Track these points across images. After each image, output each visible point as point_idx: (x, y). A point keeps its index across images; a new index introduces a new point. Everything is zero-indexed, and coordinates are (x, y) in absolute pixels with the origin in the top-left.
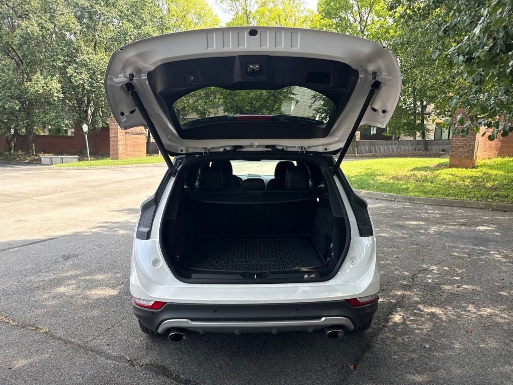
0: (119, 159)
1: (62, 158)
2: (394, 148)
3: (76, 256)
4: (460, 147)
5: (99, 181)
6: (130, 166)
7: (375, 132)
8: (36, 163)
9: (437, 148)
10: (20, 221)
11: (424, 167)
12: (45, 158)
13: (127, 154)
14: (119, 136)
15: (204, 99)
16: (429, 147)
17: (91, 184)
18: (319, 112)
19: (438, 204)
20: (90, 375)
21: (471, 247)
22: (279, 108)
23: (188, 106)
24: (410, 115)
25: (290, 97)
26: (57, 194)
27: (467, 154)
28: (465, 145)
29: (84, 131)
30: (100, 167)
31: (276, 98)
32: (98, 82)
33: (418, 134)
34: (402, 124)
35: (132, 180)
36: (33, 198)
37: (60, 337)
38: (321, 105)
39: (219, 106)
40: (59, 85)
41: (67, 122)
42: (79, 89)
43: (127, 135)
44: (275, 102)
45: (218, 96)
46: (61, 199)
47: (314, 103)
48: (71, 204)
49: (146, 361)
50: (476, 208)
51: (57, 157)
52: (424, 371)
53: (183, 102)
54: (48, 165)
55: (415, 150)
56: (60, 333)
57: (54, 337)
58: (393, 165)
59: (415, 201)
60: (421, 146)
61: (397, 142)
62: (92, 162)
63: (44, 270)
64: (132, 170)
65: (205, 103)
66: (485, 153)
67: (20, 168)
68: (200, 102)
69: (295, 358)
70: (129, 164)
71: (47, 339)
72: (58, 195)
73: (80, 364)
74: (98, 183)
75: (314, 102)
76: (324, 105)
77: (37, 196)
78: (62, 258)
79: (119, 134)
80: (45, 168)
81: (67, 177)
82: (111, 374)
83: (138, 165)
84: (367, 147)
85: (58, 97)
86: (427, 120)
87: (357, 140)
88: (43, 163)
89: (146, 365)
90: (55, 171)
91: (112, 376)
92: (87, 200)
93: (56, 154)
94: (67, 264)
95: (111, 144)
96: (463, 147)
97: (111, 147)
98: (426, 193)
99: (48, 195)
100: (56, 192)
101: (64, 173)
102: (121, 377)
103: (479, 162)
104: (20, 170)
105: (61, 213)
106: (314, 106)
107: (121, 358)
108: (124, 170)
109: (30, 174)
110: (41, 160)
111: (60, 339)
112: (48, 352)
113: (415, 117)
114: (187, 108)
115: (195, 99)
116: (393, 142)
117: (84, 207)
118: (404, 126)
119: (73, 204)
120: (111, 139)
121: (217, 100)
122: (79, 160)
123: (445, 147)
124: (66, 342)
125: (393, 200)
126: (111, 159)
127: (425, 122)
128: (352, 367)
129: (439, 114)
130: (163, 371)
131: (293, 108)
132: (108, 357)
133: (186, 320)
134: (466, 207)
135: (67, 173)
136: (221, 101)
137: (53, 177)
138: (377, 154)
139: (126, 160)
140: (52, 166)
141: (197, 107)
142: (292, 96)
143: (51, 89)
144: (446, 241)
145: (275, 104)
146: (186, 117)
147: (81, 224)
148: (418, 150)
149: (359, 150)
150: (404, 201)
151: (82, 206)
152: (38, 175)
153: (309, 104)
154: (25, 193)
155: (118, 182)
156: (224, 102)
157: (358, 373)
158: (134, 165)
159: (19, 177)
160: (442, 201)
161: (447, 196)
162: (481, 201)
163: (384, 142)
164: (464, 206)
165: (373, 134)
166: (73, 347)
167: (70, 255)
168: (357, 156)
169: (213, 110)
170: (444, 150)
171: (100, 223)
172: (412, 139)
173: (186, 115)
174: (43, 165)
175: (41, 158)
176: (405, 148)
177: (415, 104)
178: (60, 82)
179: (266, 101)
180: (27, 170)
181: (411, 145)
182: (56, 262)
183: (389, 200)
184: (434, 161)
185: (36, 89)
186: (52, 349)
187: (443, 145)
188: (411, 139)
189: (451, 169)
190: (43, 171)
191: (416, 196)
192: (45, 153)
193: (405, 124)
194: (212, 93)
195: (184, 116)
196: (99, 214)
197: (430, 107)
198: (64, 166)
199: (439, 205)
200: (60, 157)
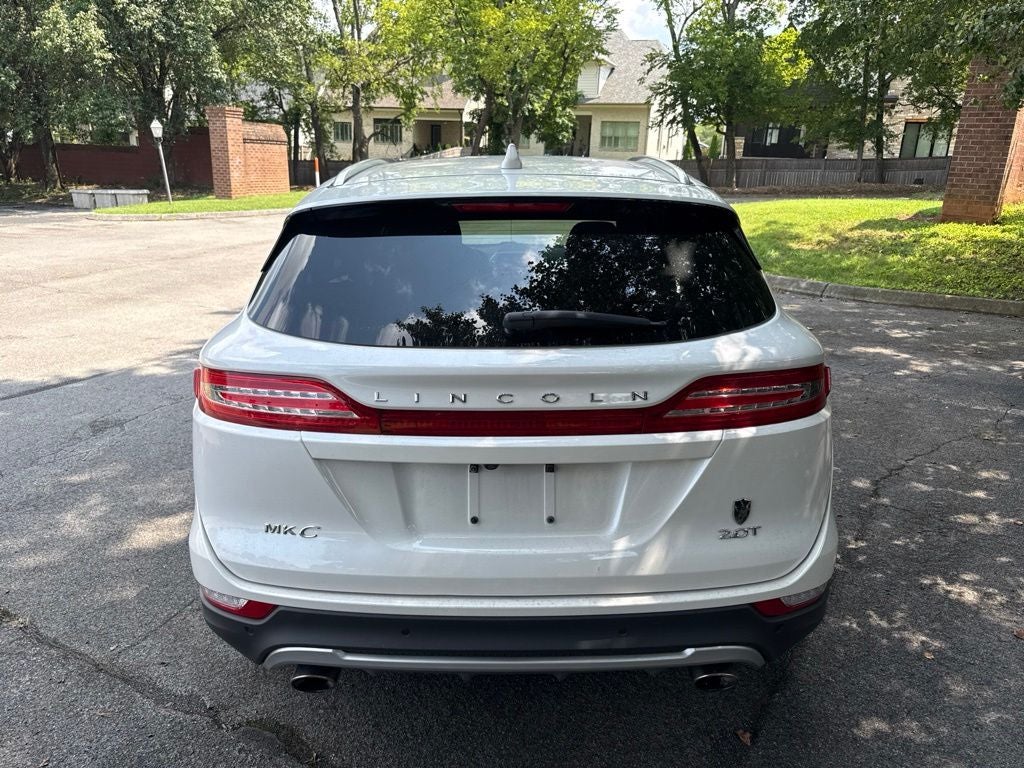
0: (234, 197)
1: (115, 195)
2: (816, 176)
3: (120, 424)
4: (970, 176)
5: (188, 246)
6: (255, 211)
7: (774, 140)
8: (64, 206)
9: (905, 175)
10: (9, 337)
11: (886, 220)
12: (80, 193)
13: (251, 187)
14: (229, 147)
15: (411, 62)
16: (888, 175)
17: (172, 253)
18: (661, 93)
19: (914, 304)
20: (112, 750)
21: (1001, 409)
22: (574, 84)
23: (377, 79)
24: (854, 102)
25: (597, 60)
26: (98, 275)
27: (983, 192)
28: (982, 170)
29: (155, 135)
30: (194, 215)
31: (566, 59)
32: (182, 25)
33: (869, 144)
34: (835, 124)
35: (259, 243)
36: (46, 285)
37: (55, 641)
38: (663, 76)
39: (443, 79)
40: (101, 32)
41: (121, 117)
42: (142, 40)
43: (248, 145)
44: (565, 70)
45: (440, 57)
46: (105, 286)
47: (650, 74)
48: (124, 299)
49: (250, 711)
50: (1001, 315)
51: (104, 191)
52: (925, 753)
53: (366, 70)
54: (87, 209)
55: (859, 180)
56: (55, 629)
57: (41, 640)
58: (818, 215)
59: (865, 296)
60: (872, 173)
61: (822, 162)
62: (178, 204)
63: (45, 460)
64: (259, 221)
65: (414, 71)
66: (1019, 189)
67: (28, 217)
68: (402, 69)
69: (608, 710)
70: (253, 209)
71: (23, 646)
72: (98, 277)
73: (90, 719)
74: (185, 251)
75: (649, 71)
76: (671, 78)
77: (53, 279)
78: (88, 430)
79: (230, 142)
80: (81, 216)
81: (123, 238)
82: (163, 750)
83: (272, 211)
84: (758, 173)
85: (103, 59)
86: (890, 115)
87: (738, 157)
88: (75, 205)
89: (248, 723)
90: (100, 223)
91: (162, 756)
92: (159, 290)
93: (103, 185)
94: (99, 444)
95: (214, 165)
96: (977, 175)
97: (214, 171)
98: (890, 279)
99: (76, 276)
100: (97, 272)
101: (116, 227)
102: (185, 760)
103: (1007, 209)
104: (27, 221)
105: (100, 320)
106: (649, 81)
107: (189, 703)
108: (242, 223)
109: (46, 229)
110: (72, 200)
111: (54, 644)
112: (20, 682)
113: (864, 106)
114: (375, 85)
115: (390, 62)
116: (814, 162)
117: (150, 305)
118: (840, 127)
119: (127, 299)
120: (213, 154)
121: (439, 66)
122: (151, 199)
123: (923, 174)
124: (68, 654)
125: (819, 293)
126: (217, 197)
127: (886, 119)
128: (746, 738)
129: (919, 99)
130: (287, 741)
131: (602, 82)
132: (160, 696)
133: (330, 651)
134: (979, 312)
135: (122, 227)
136: (449, 67)
137: (92, 236)
138: (779, 188)
139: (247, 200)
140: (93, 213)
141: (397, 80)
142: (601, 56)
143: (87, 42)
144: (942, 394)
145: (563, 75)
146: (372, 104)
147: (139, 345)
148: (865, 182)
149: (741, 180)
150: (841, 296)
151: (146, 302)
152: (62, 233)
153: (640, 76)
154: (29, 274)
155: (229, 248)
156: (454, 70)
157: (763, 756)
158: (265, 211)
159: (21, 236)
160: (925, 297)
161: (937, 286)
162: (1013, 299)
163: (795, 161)
164: (973, 308)
165: (772, 145)
166: (82, 667)
167: (106, 423)
168: (737, 193)
169: (431, 88)
170: (919, 181)
171: (180, 343)
172: (852, 157)
173: (373, 98)
174: (77, 209)
175: (71, 194)
176: (836, 175)
177: (867, 77)
178: (100, 25)
179: (545, 67)
180: (42, 221)
181: (851, 170)
182: (75, 438)
183: (808, 295)
184: (904, 207)
185: (58, 41)
186: (31, 674)
187: (919, 168)
188: (852, 155)
189: (945, 225)
190: (75, 224)
191: (868, 285)
192: (80, 183)
193: (841, 124)
194: (427, 49)
195: (367, 99)
196: (181, 322)
197: (898, 86)
198: (117, 213)
199: (918, 307)
200: (109, 191)
